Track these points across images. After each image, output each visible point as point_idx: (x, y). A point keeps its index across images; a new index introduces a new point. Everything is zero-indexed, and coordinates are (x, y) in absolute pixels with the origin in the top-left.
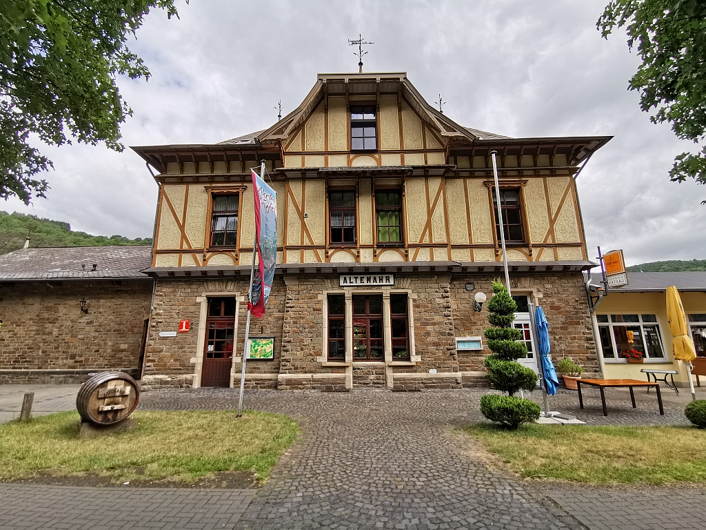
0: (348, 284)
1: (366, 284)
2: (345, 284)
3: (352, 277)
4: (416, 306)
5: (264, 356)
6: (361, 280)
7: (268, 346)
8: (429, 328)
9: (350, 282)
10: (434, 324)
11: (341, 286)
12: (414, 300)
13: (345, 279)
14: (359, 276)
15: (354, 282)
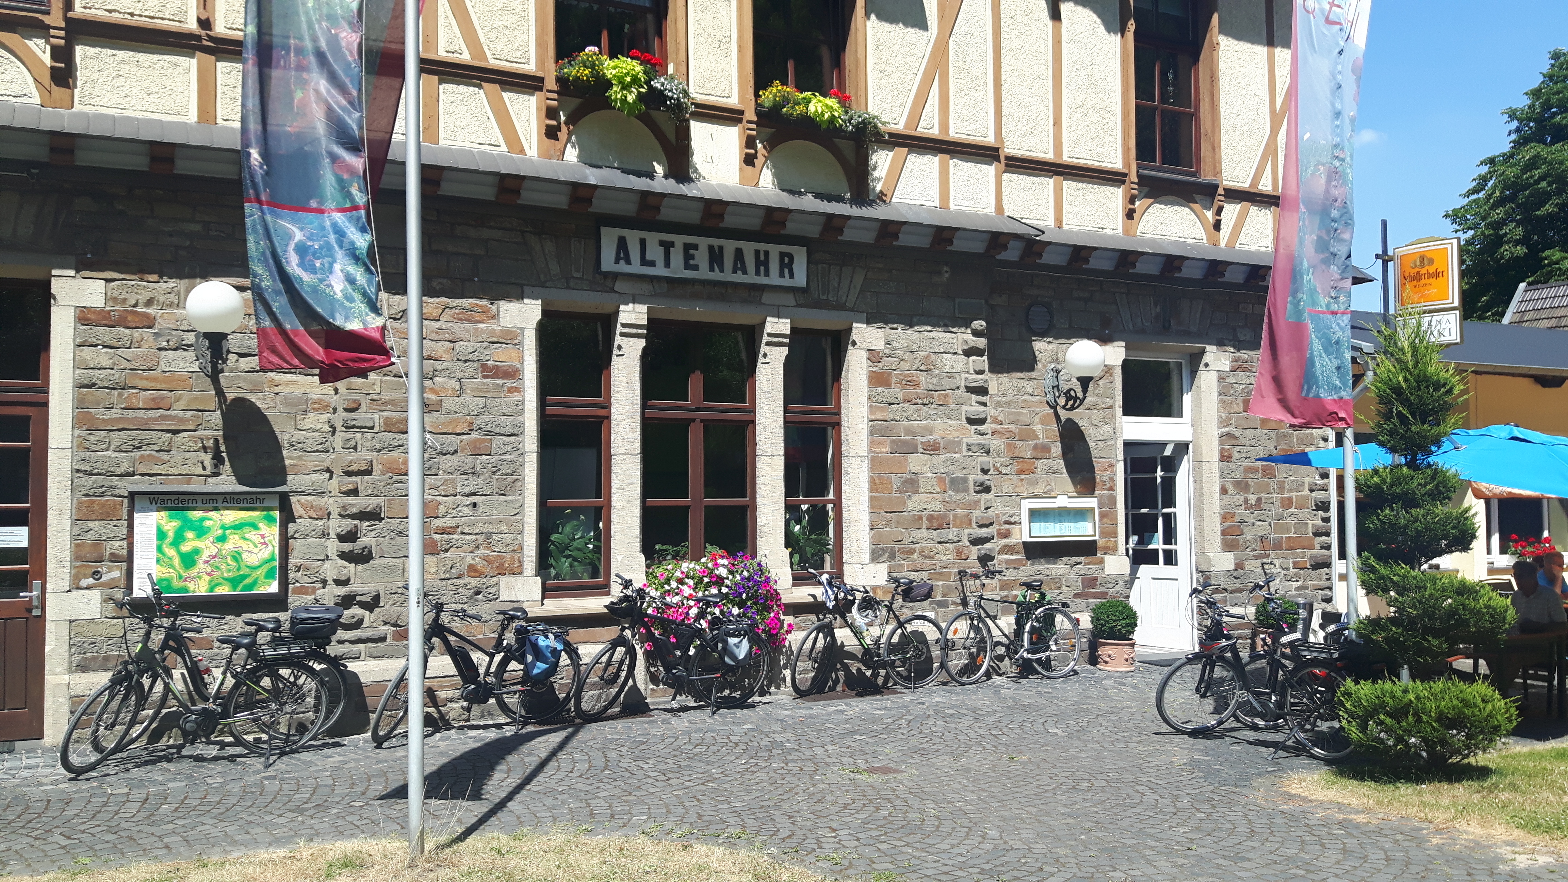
0: (636, 268)
1: (704, 273)
2: (623, 267)
3: (653, 239)
4: (878, 379)
5: (234, 582)
6: (688, 257)
7: (252, 535)
8: (916, 463)
9: (644, 262)
10: (933, 448)
11: (606, 275)
12: (873, 356)
13: (622, 244)
14: (680, 240)
15: (660, 262)
